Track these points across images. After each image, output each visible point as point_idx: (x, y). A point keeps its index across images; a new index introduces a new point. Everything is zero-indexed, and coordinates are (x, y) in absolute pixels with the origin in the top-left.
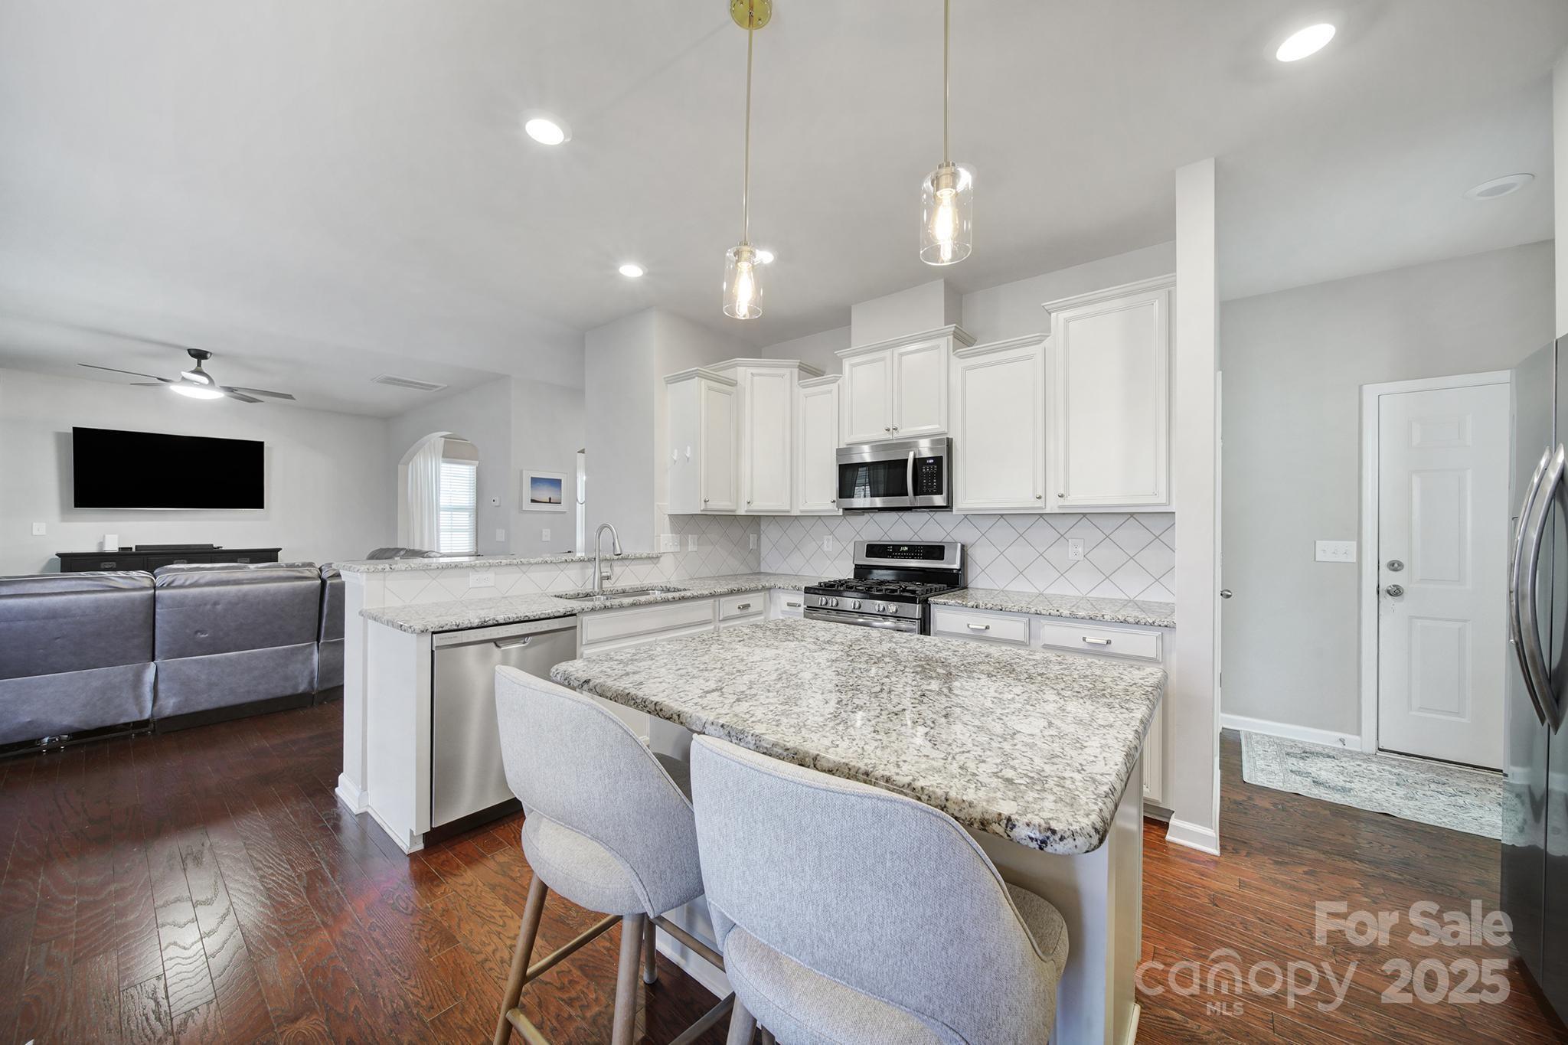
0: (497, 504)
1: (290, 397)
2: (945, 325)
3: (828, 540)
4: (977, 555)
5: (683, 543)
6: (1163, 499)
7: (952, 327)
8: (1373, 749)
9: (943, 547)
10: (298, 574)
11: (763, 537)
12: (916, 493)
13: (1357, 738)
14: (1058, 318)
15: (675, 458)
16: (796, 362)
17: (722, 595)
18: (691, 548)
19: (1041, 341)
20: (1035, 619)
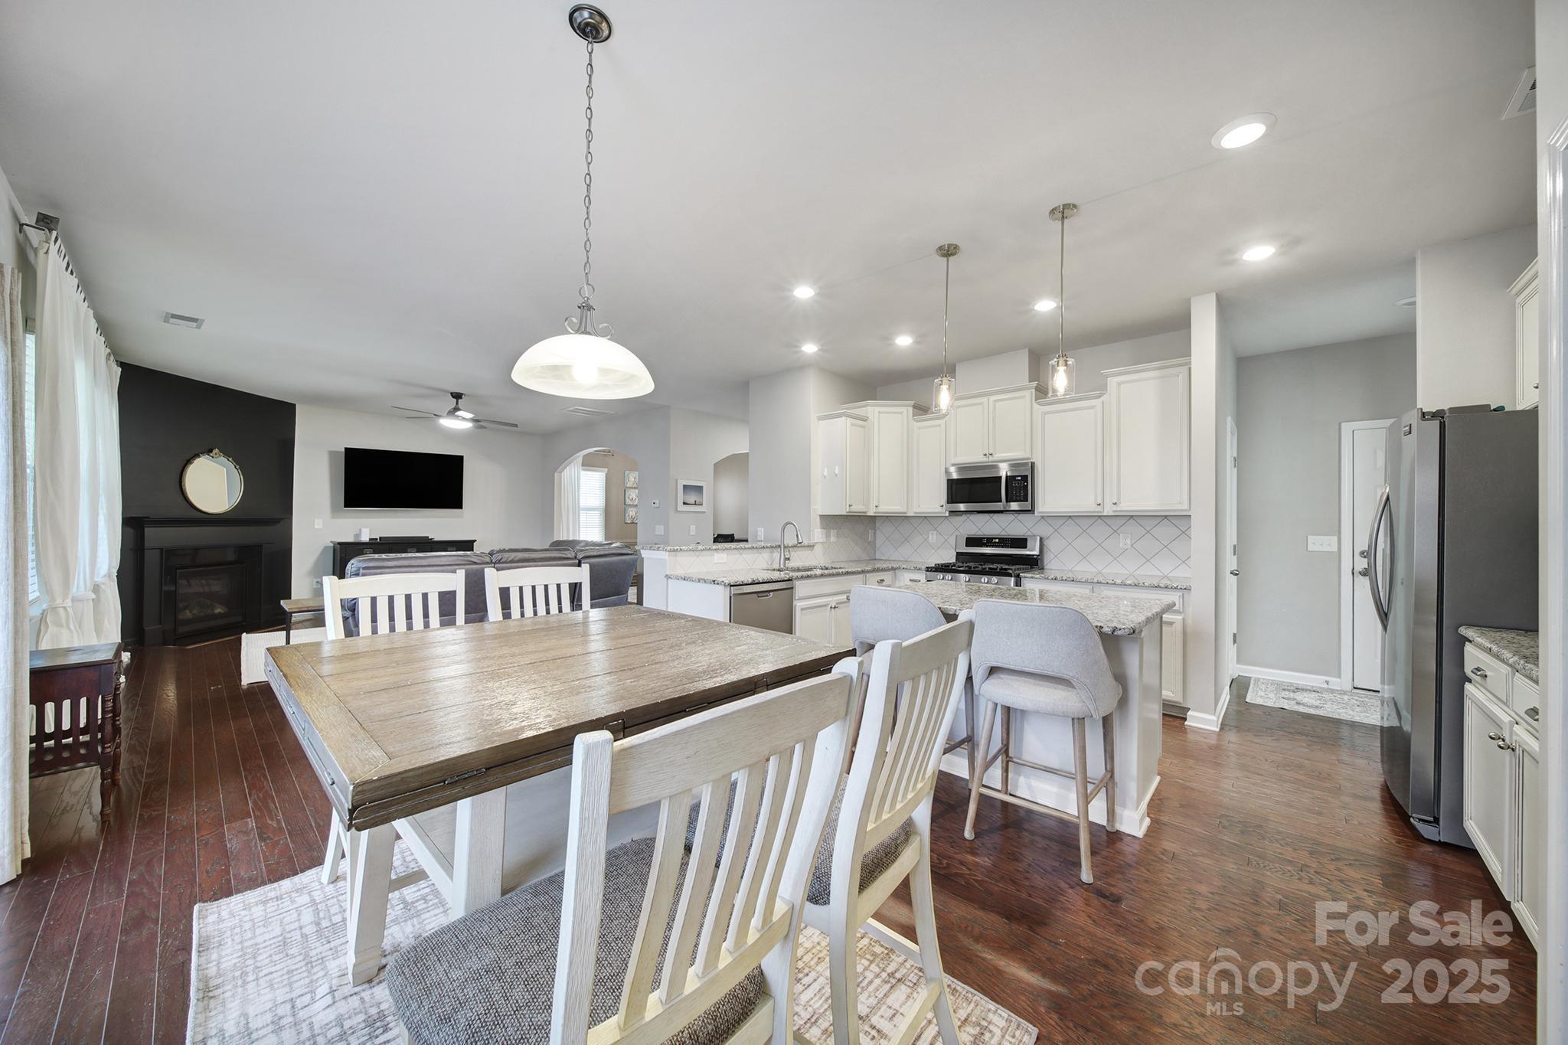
0: (658, 506)
1: (516, 426)
2: (1030, 382)
3: (932, 534)
4: (1052, 545)
5: (828, 536)
6: (1186, 507)
7: (1035, 384)
8: (1349, 687)
9: (1026, 539)
10: (564, 556)
11: (878, 532)
12: (1007, 501)
13: (1338, 680)
14: (1113, 382)
15: (825, 474)
16: (912, 403)
17: (868, 572)
18: (833, 539)
19: (1100, 397)
20: (1095, 585)
